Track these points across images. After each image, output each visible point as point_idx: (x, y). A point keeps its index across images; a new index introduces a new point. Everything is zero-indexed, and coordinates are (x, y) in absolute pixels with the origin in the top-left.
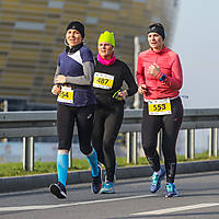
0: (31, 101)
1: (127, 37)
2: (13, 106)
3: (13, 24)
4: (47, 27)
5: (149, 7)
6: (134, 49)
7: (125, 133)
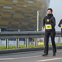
0: (8, 29)
1: (35, 11)
2: (2, 30)
3: (3, 7)
4: (13, 8)
5: (41, 3)
6: (37, 14)
7: (34, 38)
